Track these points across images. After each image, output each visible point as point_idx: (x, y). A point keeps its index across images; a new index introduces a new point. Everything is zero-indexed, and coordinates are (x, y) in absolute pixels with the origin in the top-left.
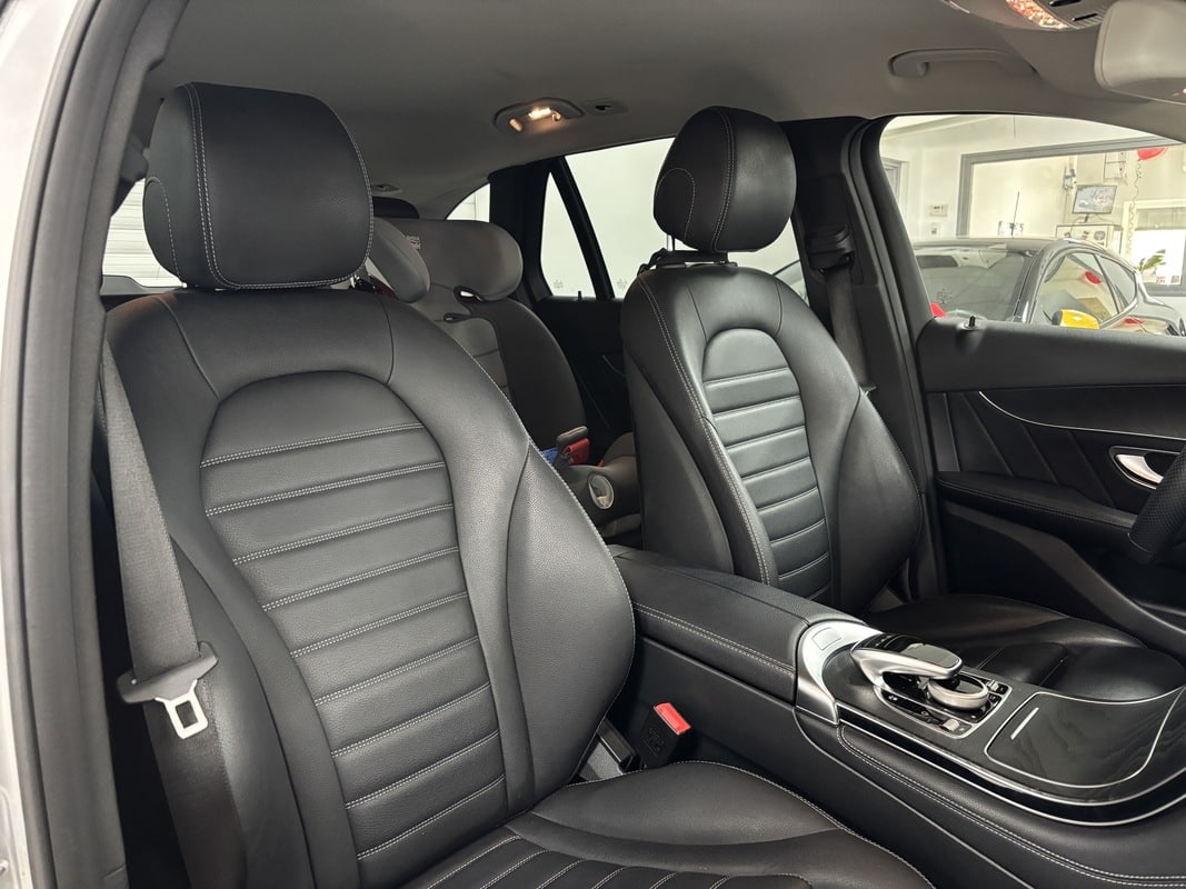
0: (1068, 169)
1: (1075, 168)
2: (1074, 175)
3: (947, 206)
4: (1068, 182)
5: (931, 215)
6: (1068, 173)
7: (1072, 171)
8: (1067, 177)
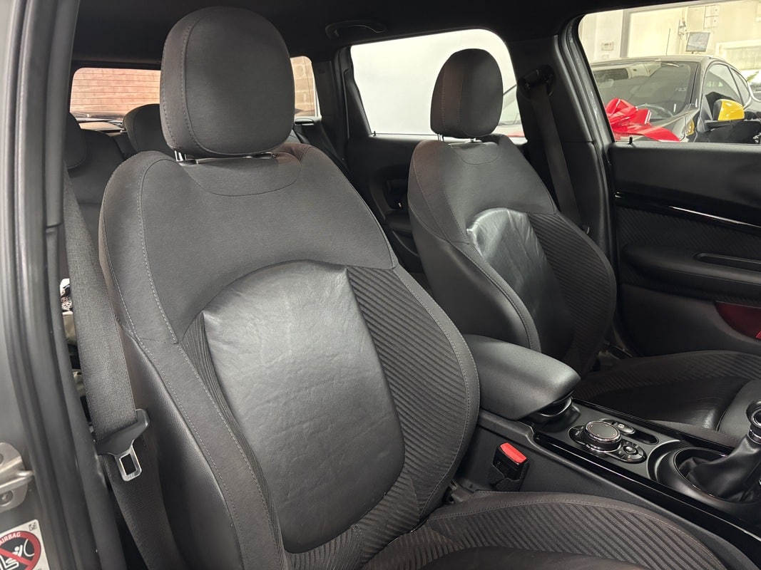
0: (681, 22)
1: (686, 20)
2: (685, 26)
3: (613, 43)
4: (681, 30)
5: (602, 50)
6: (682, 24)
7: (684, 23)
8: (681, 27)
